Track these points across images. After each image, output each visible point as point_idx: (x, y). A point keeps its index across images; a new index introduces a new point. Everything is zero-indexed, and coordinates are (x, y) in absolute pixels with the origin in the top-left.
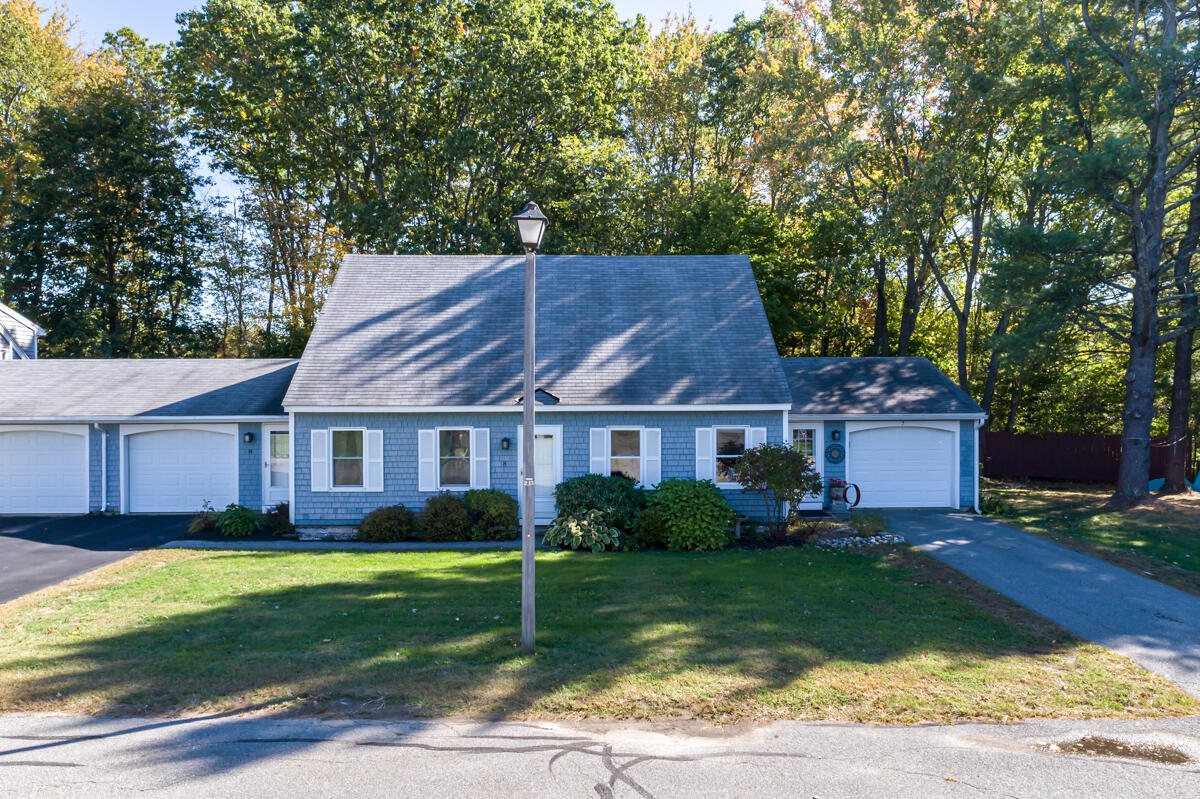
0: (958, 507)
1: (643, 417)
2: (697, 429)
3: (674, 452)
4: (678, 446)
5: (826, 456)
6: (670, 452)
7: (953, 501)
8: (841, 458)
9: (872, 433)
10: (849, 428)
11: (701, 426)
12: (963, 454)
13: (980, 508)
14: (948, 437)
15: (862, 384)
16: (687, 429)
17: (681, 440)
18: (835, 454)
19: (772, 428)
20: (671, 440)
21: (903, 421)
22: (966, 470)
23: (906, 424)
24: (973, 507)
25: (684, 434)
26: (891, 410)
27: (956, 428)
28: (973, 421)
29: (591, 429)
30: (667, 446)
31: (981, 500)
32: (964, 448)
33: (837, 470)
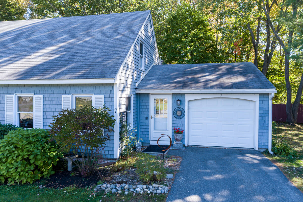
0: (257, 149)
1: (33, 88)
2: (63, 96)
3: (50, 110)
4: (53, 106)
5: (174, 114)
6: (48, 110)
7: (254, 144)
8: (182, 116)
9: (204, 101)
10: (188, 98)
11: (65, 94)
12: (260, 115)
13: (273, 150)
14: (252, 104)
15: (207, 74)
16: (58, 96)
17: (54, 103)
18: (179, 113)
19: (107, 96)
20: (49, 103)
21: (221, 94)
22: (262, 125)
23: (223, 96)
24: (268, 149)
25: (56, 99)
26: (212, 87)
27: (256, 98)
28: (268, 94)
29: (6, 95)
30: (47, 106)
31: (274, 144)
32: (262, 112)
33: (180, 122)
